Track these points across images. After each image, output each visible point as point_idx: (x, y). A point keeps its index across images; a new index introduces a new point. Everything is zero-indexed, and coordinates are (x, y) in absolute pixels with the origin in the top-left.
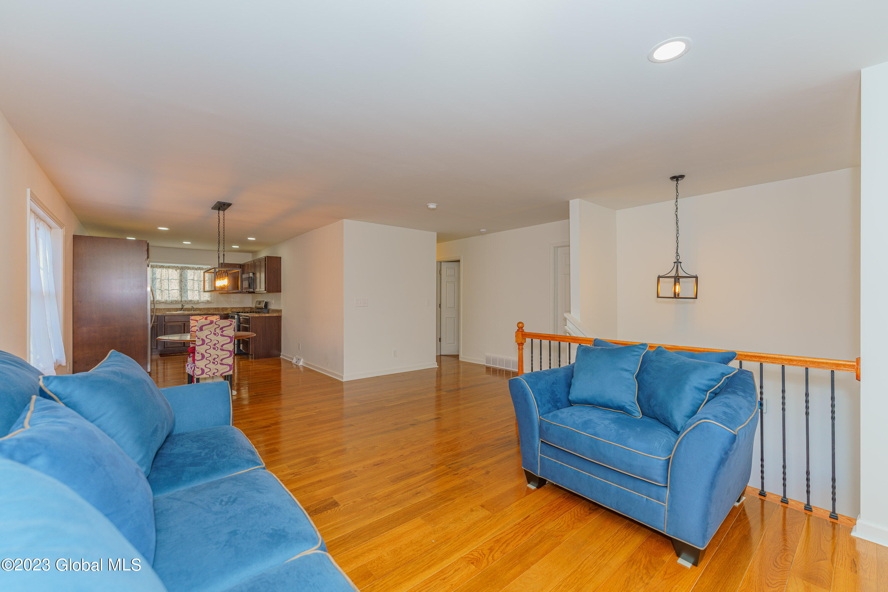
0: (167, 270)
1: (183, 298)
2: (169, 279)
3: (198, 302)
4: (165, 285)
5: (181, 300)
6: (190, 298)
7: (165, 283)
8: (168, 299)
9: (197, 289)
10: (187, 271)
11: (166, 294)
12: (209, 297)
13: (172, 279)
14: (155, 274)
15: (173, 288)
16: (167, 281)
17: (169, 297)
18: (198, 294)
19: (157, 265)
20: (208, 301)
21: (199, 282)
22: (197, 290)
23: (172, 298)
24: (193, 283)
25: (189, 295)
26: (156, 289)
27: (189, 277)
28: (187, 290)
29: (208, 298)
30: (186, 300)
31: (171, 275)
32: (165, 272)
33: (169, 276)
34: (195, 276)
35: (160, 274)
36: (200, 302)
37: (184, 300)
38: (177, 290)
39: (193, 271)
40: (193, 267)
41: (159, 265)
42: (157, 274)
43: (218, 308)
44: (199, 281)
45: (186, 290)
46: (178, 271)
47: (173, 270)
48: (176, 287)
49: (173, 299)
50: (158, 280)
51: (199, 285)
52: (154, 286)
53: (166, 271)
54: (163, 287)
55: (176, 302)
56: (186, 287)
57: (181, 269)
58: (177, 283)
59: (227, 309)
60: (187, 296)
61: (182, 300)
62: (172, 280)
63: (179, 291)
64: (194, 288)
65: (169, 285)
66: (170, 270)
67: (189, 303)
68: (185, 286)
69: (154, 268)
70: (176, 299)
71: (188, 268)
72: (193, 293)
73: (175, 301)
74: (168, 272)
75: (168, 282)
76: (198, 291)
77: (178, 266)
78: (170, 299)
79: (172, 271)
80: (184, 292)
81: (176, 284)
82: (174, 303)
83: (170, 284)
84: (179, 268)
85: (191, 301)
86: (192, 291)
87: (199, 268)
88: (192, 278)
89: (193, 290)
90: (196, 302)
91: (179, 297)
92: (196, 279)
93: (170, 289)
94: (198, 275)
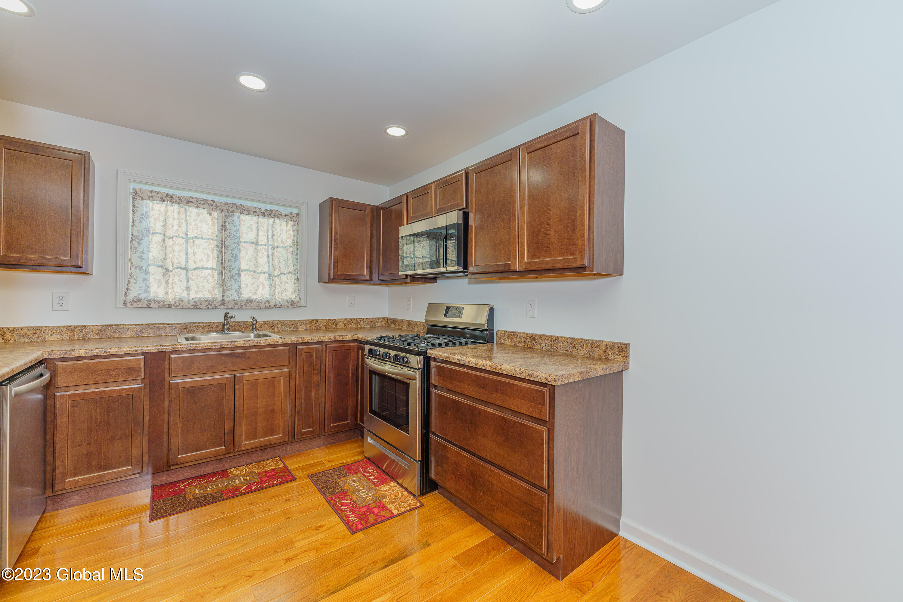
0: (182, 209)
1: (228, 293)
2: (189, 236)
3: (267, 306)
4: (176, 254)
5: (223, 300)
6: (246, 295)
7: (176, 248)
8: (184, 294)
9: (266, 269)
10: (239, 217)
11: (181, 281)
12: (295, 291)
13: (196, 237)
14: (148, 217)
15: (200, 265)
16: (183, 241)
17: (188, 288)
18: (267, 284)
19: (151, 192)
20: (292, 301)
21: (270, 251)
22: (264, 273)
23: (197, 292)
24: (256, 250)
25: (243, 286)
26: (148, 266)
27: (244, 235)
28: (239, 270)
29: (293, 294)
30: (236, 298)
31: (196, 224)
32: (176, 214)
33: (189, 227)
34: (260, 234)
35: (162, 218)
36: (272, 304)
37: (230, 299)
38: (212, 269)
39: (255, 218)
40: (255, 208)
41: (158, 193)
42: (152, 220)
43: (317, 321)
44: (270, 247)
45: (236, 271)
46: (215, 214)
47: (201, 210)
48: (208, 261)
49: (200, 295)
50: (157, 238)
51: (270, 257)
52: (144, 256)
53: (179, 213)
54: (169, 260)
55: (209, 305)
56: (235, 261)
57: (222, 211)
58: (213, 250)
59: (336, 324)
60: (240, 287)
61: (226, 299)
62: (198, 242)
63: (218, 274)
64: (257, 266)
65: (187, 254)
66: (193, 211)
67: (244, 307)
68: (233, 260)
69: (143, 199)
70: (209, 296)
71: (244, 210)
72: (253, 278)
73: (207, 301)
74: (186, 216)
75: (184, 245)
76: (267, 275)
77: (214, 201)
78: (192, 296)
79: (198, 215)
80: (232, 277)
81: (210, 253)
82: (203, 306)
83: (190, 251)
84: (216, 206)
85: (249, 301)
86: (252, 273)
87: (272, 211)
88: (250, 236)
89: (254, 272)
90: (262, 306)
91: (216, 291)
92: (262, 240)
93: (191, 265)
94: (267, 231)
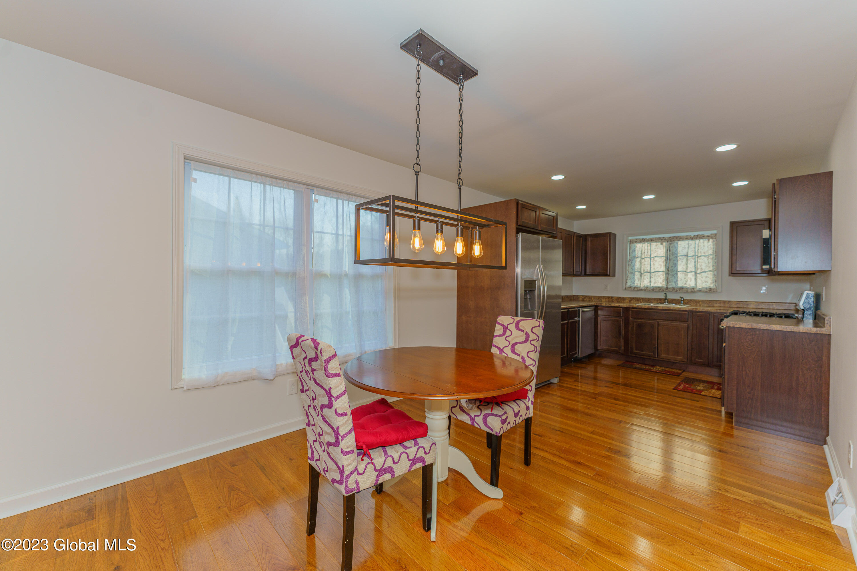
0: (649, 245)
1: (670, 284)
2: (652, 257)
3: (693, 291)
4: (646, 266)
5: (667, 287)
6: (680, 284)
7: (646, 263)
8: (649, 284)
9: (693, 270)
10: (677, 243)
11: (647, 278)
12: (713, 282)
13: (655, 257)
14: (635, 251)
15: (657, 270)
16: (649, 259)
17: (650, 282)
18: (693, 278)
19: (637, 239)
20: (711, 289)
21: (696, 259)
22: (692, 272)
23: (654, 283)
24: (687, 260)
25: (679, 280)
26: (635, 272)
27: (680, 252)
28: (677, 271)
29: (711, 284)
30: (674, 286)
31: (655, 250)
32: (646, 247)
33: (652, 252)
34: (690, 250)
35: (641, 250)
36: (695, 290)
37: (671, 286)
38: (663, 271)
39: (687, 242)
40: (687, 236)
41: (639, 239)
42: (636, 252)
44: (696, 257)
45: (675, 272)
46: (664, 244)
47: (658, 243)
48: (661, 267)
49: (656, 285)
50: (639, 259)
51: (696, 262)
52: (633, 268)
53: (647, 246)
54: (642, 269)
55: (659, 289)
56: (675, 266)
57: (668, 242)
58: (663, 262)
60: (677, 281)
61: (669, 287)
62: (656, 259)
63: (666, 274)
64: (687, 269)
65: (650, 265)
66: (654, 244)
67: (678, 291)
68: (674, 266)
69: (633, 243)
70: (660, 285)
71: (680, 238)
72: (685, 275)
73: (659, 288)
74: (651, 247)
75: (649, 262)
76: (693, 273)
77: (664, 238)
78: (652, 285)
79: (656, 245)
80: (673, 275)
81: (662, 264)
82: (657, 290)
83: (652, 264)
84: (665, 239)
85: (682, 288)
86: (684, 273)
87: (698, 236)
88: (684, 252)
89: (686, 272)
90: (689, 290)
91: (664, 283)
92: (691, 253)
93: (652, 271)
94: (695, 248)
